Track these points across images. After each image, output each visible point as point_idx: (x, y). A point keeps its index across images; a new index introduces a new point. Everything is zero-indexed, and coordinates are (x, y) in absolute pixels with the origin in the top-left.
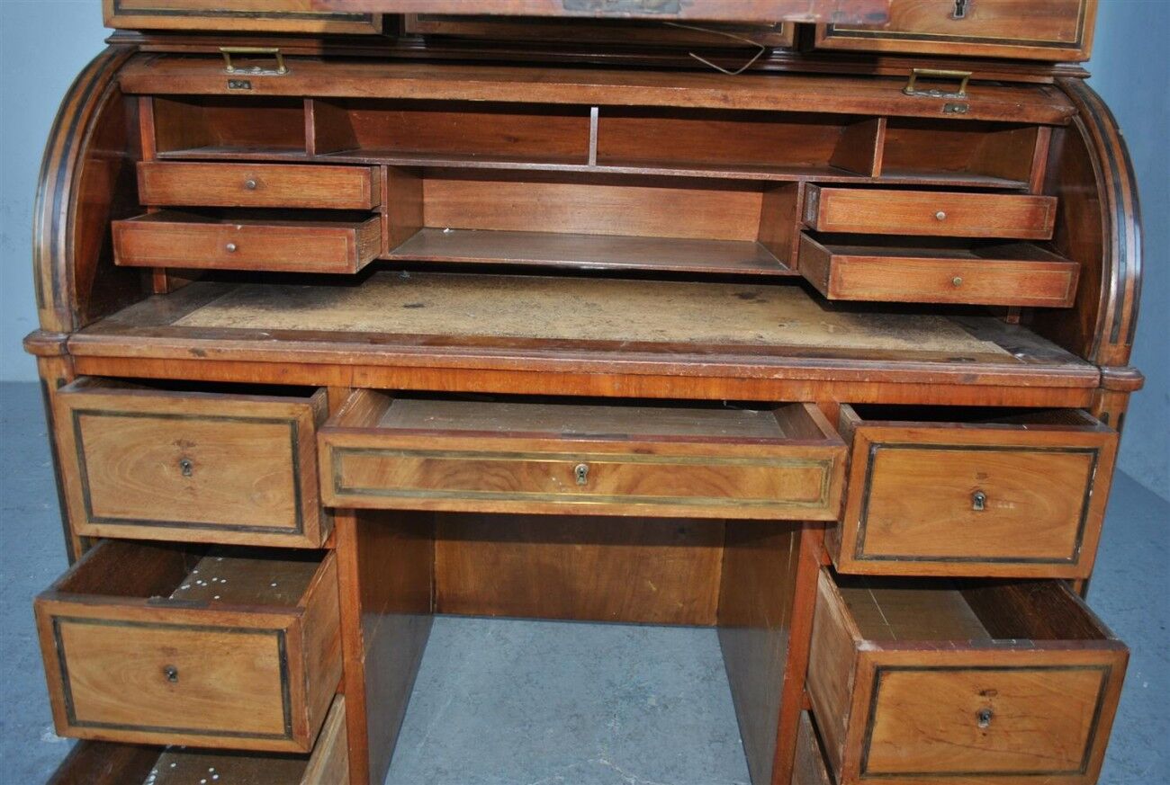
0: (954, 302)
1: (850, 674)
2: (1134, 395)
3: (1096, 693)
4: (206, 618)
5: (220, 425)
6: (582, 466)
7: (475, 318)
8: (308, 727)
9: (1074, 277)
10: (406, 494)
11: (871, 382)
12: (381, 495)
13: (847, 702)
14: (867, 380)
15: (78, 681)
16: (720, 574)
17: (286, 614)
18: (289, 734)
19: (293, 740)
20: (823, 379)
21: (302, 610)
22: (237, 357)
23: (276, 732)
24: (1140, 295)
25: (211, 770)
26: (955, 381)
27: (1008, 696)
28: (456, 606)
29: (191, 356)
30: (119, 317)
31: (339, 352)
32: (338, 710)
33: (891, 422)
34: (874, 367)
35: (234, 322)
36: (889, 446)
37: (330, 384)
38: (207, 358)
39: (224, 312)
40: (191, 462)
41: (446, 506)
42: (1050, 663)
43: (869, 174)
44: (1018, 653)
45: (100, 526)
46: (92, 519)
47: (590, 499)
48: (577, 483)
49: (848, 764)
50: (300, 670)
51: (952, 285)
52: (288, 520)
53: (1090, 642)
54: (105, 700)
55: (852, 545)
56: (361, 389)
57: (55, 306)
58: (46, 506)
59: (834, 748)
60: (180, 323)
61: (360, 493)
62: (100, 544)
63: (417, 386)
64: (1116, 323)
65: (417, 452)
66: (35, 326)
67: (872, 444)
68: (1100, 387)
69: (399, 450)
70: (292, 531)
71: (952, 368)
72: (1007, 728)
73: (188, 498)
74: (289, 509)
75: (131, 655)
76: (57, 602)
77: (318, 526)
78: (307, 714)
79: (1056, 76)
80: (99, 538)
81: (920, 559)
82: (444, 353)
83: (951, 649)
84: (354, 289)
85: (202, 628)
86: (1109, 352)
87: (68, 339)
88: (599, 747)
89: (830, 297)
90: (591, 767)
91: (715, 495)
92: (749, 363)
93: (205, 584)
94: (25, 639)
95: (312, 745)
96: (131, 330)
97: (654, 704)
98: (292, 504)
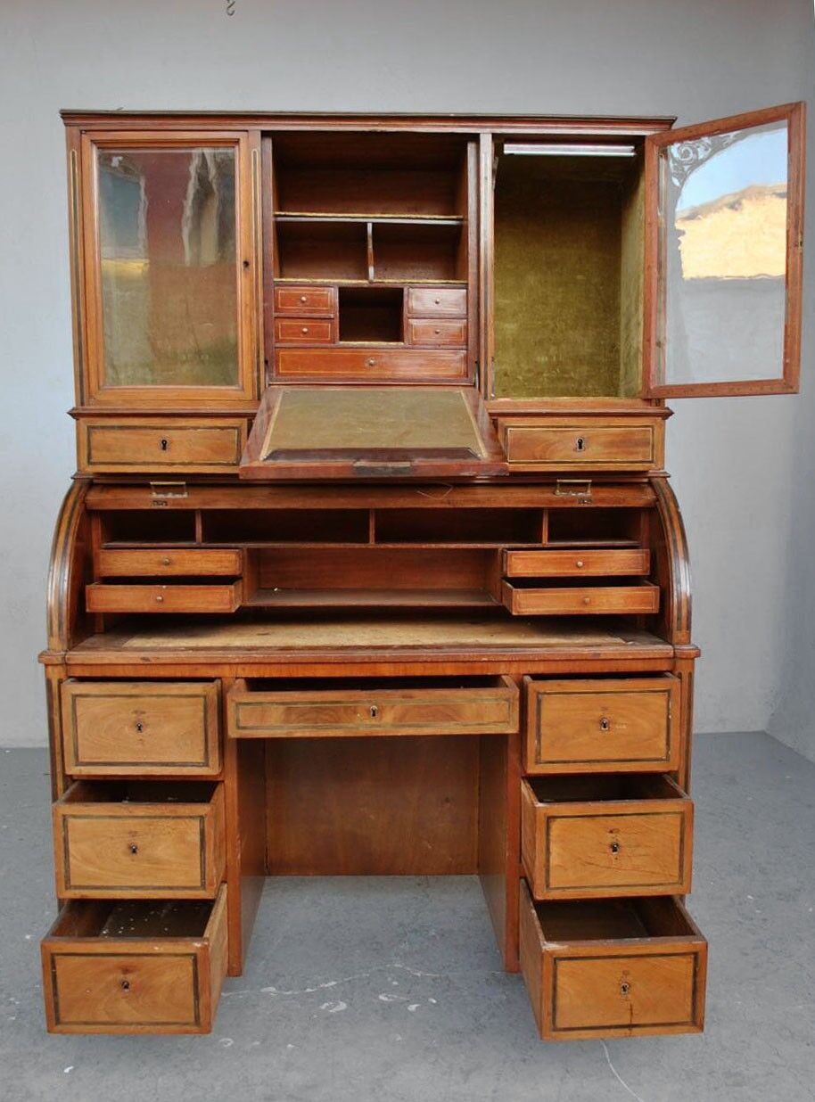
0: (587, 613)
2: (697, 660)
4: (158, 811)
5: (160, 700)
6: (374, 707)
8: (214, 881)
9: (658, 595)
10: (277, 729)
11: (539, 661)
15: (75, 858)
17: (204, 804)
18: (203, 886)
19: (205, 889)
20: (510, 659)
21: (214, 804)
22: (170, 662)
23: (195, 885)
26: (588, 657)
27: (626, 833)
29: (141, 662)
31: (230, 656)
36: (548, 693)
37: (223, 676)
38: (151, 663)
40: (142, 724)
41: (298, 734)
43: (541, 542)
45: (82, 768)
46: (78, 763)
47: (379, 726)
49: (539, 882)
51: (584, 603)
52: (199, 758)
54: (90, 869)
55: (533, 755)
56: (242, 678)
57: (59, 635)
61: (250, 729)
64: (680, 619)
65: (283, 703)
66: (45, 647)
67: (539, 693)
68: (674, 657)
69: (273, 703)
70: (201, 765)
71: (588, 651)
72: (629, 854)
73: (139, 747)
74: (200, 750)
75: (110, 837)
76: (66, 806)
77: (216, 760)
78: (214, 872)
79: (649, 478)
85: (154, 816)
86: (678, 636)
87: (65, 654)
88: (394, 958)
89: (514, 614)
90: (389, 969)
91: (448, 721)
95: (216, 894)
97: (433, 934)
98: (203, 748)
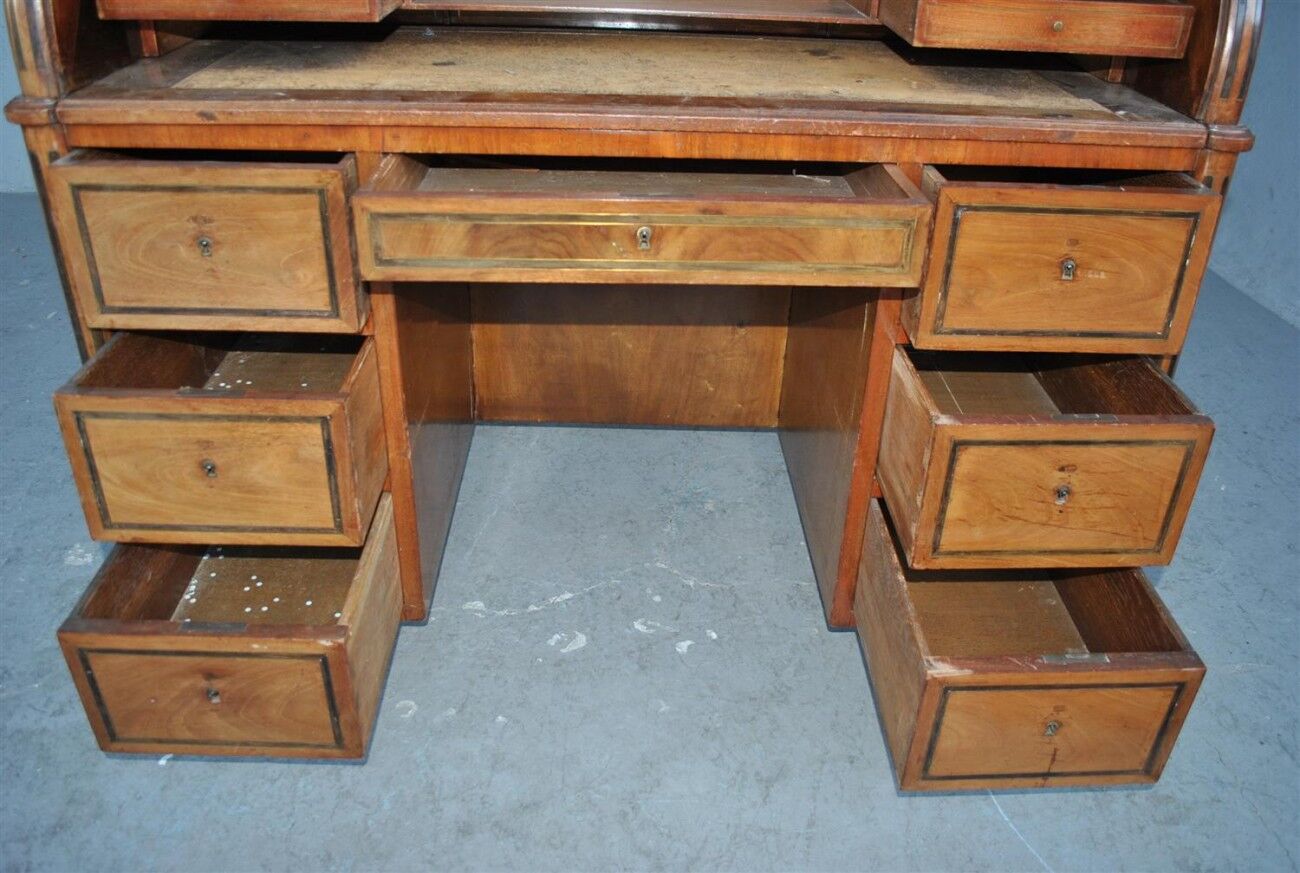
0: (1053, 51)
1: (926, 450)
2: (1242, 155)
3: (1178, 469)
4: (242, 407)
5: (238, 197)
6: (644, 229)
7: (514, 75)
8: (359, 519)
9: (1186, 22)
10: (453, 264)
11: (957, 139)
12: (426, 266)
13: (922, 477)
14: (954, 137)
15: (109, 480)
16: (782, 372)
17: (328, 400)
18: (339, 528)
19: (342, 533)
20: (906, 135)
21: (345, 396)
22: (252, 120)
23: (325, 526)
24: (1258, 42)
25: (254, 578)
26: (1049, 138)
27: (1087, 472)
28: (497, 413)
29: (199, 120)
30: (109, 81)
31: (368, 112)
32: (386, 508)
33: (979, 183)
34: (962, 123)
35: (243, 83)
36: (976, 209)
37: (357, 149)
38: (216, 123)
39: (229, 73)
40: (210, 241)
41: (497, 276)
42: (1134, 437)
44: (1102, 427)
45: (113, 317)
46: (105, 309)
47: (653, 266)
48: (639, 248)
49: (921, 543)
50: (347, 460)
51: (1051, 31)
52: (322, 302)
53: (1175, 417)
54: (140, 499)
55: (931, 319)
56: (394, 154)
57: (37, 67)
58: (31, 326)
59: (906, 530)
60: (181, 84)
61: (402, 264)
62: (115, 338)
63: (456, 148)
64: (1229, 74)
65: (464, 217)
66: (17, 92)
67: (958, 207)
68: (1206, 147)
69: (443, 215)
70: (326, 315)
71: (1047, 125)
72: (1085, 506)
73: (210, 282)
74: (321, 290)
75: (164, 450)
76: (78, 396)
77: (355, 308)
78: (357, 506)
80: (113, 331)
81: (1002, 333)
82: (484, 110)
83: (1032, 422)
84: (374, 47)
85: (238, 418)
86: (1219, 108)
87: (56, 105)
88: (655, 551)
89: (916, 44)
90: (648, 571)
91: (787, 260)
92: (826, 118)
93: (229, 387)
94: (31, 464)
95: (364, 539)
96: (126, 94)
97: (711, 509)
98: (325, 285)
